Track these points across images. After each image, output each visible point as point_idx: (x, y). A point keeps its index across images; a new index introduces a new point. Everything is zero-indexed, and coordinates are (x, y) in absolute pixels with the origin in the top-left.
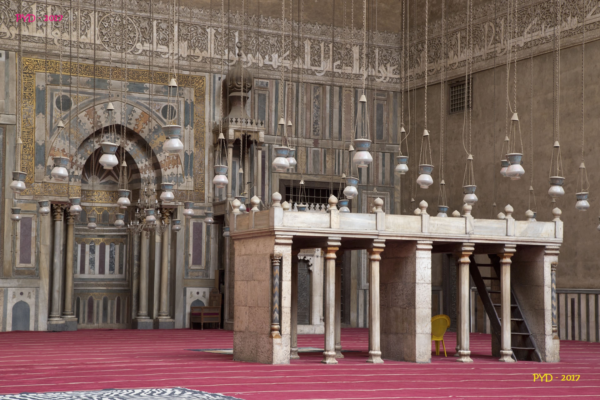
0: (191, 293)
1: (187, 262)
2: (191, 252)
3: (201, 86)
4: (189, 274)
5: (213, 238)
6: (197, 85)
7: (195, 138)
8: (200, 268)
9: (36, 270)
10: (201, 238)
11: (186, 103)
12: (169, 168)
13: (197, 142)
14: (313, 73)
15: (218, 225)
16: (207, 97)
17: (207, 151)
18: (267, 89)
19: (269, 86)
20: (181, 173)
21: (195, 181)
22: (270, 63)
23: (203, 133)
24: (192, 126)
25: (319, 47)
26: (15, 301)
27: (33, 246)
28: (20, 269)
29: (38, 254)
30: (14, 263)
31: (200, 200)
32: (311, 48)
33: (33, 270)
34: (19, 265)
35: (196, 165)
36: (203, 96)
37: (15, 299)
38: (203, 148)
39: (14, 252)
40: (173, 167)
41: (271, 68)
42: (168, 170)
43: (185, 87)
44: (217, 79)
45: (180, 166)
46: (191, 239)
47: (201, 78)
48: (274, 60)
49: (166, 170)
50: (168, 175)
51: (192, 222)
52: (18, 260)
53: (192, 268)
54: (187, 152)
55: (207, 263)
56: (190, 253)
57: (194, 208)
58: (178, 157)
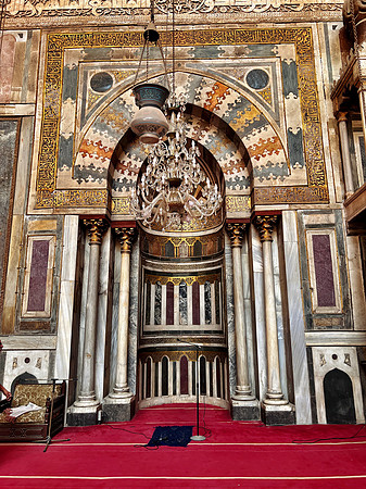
0: (322, 356)
1: (307, 303)
2: (313, 284)
3: (306, 40)
4: (315, 324)
5: (352, 260)
6: (299, 39)
7: (303, 110)
8: (333, 312)
9: (52, 320)
10: (329, 261)
11: (283, 63)
12: (264, 156)
13: (306, 115)
16: (316, 52)
17: (324, 126)
20: (285, 161)
21: (308, 171)
23: (316, 101)
24: (297, 94)
26: (17, 373)
27: (49, 282)
28: (28, 320)
29: (56, 296)
30: (18, 311)
31: (321, 200)
33: (47, 320)
34: (26, 313)
35: (309, 147)
36: (311, 52)
37: (16, 369)
38: (316, 122)
39: (19, 294)
40: (270, 154)
42: (261, 158)
43: (280, 44)
44: (330, 28)
45: (281, 151)
46: (312, 263)
47: (305, 29)
49: (258, 159)
50: (262, 166)
52: (25, 307)
53: (318, 312)
54: (291, 130)
55: (346, 302)
56: (312, 286)
57: (311, 213)
58: (276, 138)
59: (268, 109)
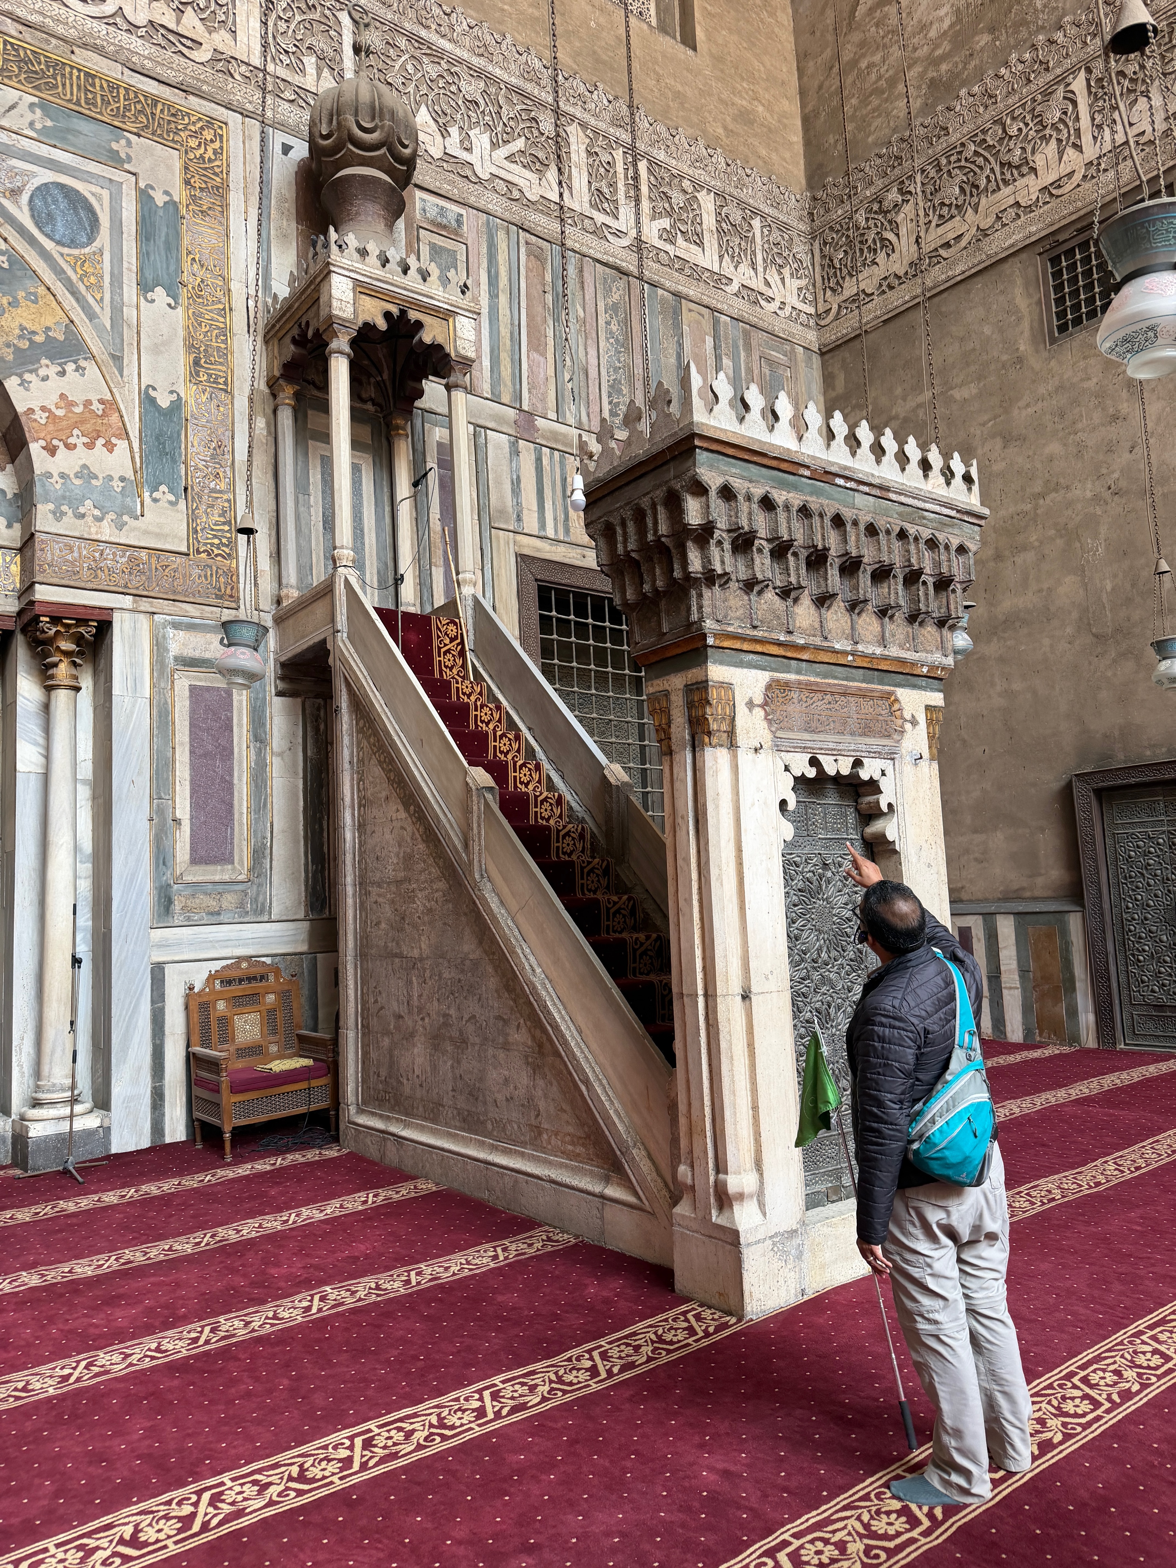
1: (162, 856)
2: (183, 808)
3: (210, 154)
4: (177, 906)
5: (280, 754)
6: (193, 143)
7: (190, 347)
8: (226, 877)
10: (227, 753)
11: (144, 196)
12: (70, 447)
13: (197, 363)
14: (598, 232)
15: (299, 700)
16: (235, 199)
17: (241, 403)
18: (461, 236)
19: (465, 228)
20: (130, 474)
21: (192, 517)
22: (465, 156)
23: (225, 332)
24: (175, 298)
25: (610, 159)
31: (220, 597)
32: (589, 153)
35: (197, 452)
36: (221, 191)
38: (223, 388)
40: (90, 446)
41: (469, 173)
42: (62, 451)
43: (139, 136)
44: (275, 145)
45: (121, 445)
46: (182, 756)
47: (211, 122)
48: (476, 151)
49: (52, 451)
50: (63, 476)
51: (183, 683)
53: (188, 878)
54: (152, 393)
55: (259, 854)
56: (178, 815)
57: (191, 627)
58: (111, 405)
59: (91, 316)
